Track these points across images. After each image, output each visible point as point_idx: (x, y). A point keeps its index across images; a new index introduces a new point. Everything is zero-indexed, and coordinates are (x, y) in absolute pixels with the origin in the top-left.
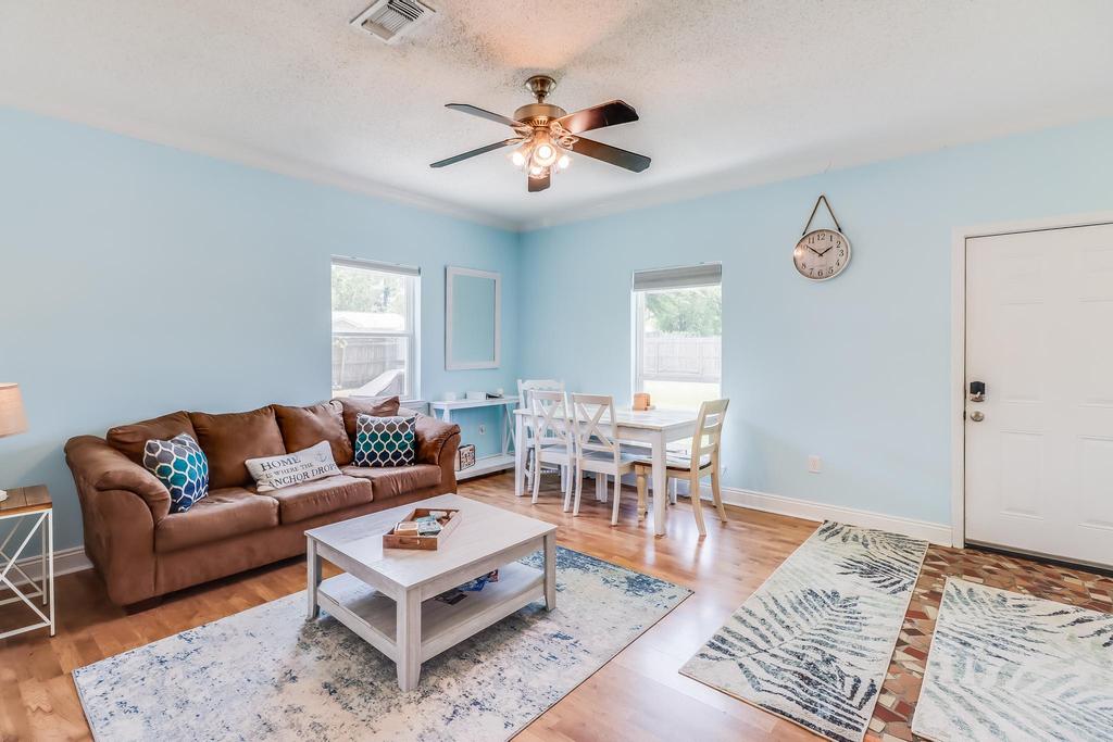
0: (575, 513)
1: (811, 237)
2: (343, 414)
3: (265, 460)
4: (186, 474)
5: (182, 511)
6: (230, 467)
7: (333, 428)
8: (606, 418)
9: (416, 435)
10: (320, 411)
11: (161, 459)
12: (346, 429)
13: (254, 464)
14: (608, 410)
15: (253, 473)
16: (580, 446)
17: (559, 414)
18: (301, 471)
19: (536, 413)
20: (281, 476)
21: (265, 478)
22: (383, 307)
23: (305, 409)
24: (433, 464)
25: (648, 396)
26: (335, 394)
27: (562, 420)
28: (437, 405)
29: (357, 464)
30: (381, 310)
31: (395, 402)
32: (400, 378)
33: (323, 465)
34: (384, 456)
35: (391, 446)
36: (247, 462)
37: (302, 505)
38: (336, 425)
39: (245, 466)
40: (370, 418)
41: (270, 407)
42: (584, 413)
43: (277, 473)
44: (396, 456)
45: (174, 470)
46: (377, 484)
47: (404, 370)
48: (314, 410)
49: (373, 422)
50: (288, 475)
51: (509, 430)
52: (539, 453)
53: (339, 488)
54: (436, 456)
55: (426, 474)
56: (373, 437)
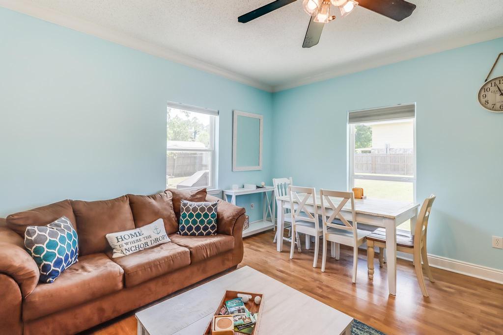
0: (323, 269)
1: (493, 82)
2: (173, 200)
3: (119, 234)
4: (56, 252)
5: (50, 282)
6: (94, 240)
7: (165, 209)
8: (348, 206)
9: (218, 215)
10: (158, 198)
11: (36, 242)
12: (174, 209)
13: (112, 237)
14: (350, 200)
15: (111, 244)
16: (326, 224)
17: (310, 201)
18: (143, 241)
19: (293, 200)
20: (129, 246)
21: (118, 247)
22: (194, 139)
23: (148, 196)
24: (229, 235)
25: (362, 189)
26: (168, 187)
27: (312, 206)
28: (228, 192)
29: (180, 234)
30: (193, 141)
31: (204, 192)
32: (205, 176)
33: (158, 236)
34: (198, 228)
35: (202, 222)
36: (107, 236)
37: (140, 273)
38: (168, 207)
39: (106, 239)
40: (189, 203)
41: (126, 196)
42: (330, 202)
43: (127, 244)
44: (205, 228)
45: (46, 249)
46: (194, 252)
47: (209, 171)
48: (154, 197)
49: (191, 205)
50: (134, 245)
51: (267, 206)
52: (295, 226)
53: (167, 257)
54: (231, 229)
55: (225, 243)
56: (191, 216)
